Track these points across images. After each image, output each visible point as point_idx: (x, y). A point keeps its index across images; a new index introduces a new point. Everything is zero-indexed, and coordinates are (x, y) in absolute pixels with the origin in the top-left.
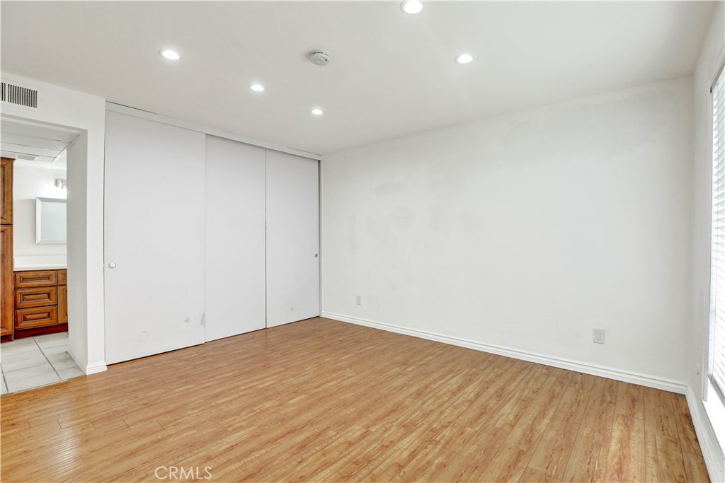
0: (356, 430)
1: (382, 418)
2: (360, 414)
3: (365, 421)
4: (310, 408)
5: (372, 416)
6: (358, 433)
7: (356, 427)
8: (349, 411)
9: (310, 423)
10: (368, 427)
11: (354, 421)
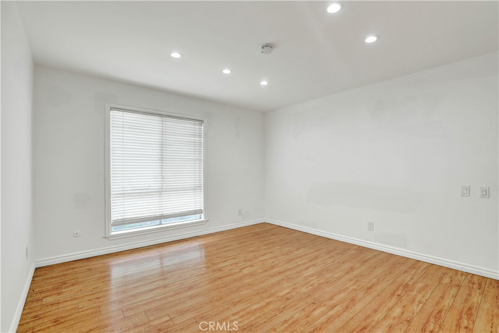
0: (246, 271)
1: (230, 275)
2: (241, 278)
3: (240, 274)
4: (273, 285)
5: (235, 277)
6: (246, 269)
7: (246, 272)
8: (247, 281)
9: (272, 276)
10: (240, 272)
11: (246, 275)
